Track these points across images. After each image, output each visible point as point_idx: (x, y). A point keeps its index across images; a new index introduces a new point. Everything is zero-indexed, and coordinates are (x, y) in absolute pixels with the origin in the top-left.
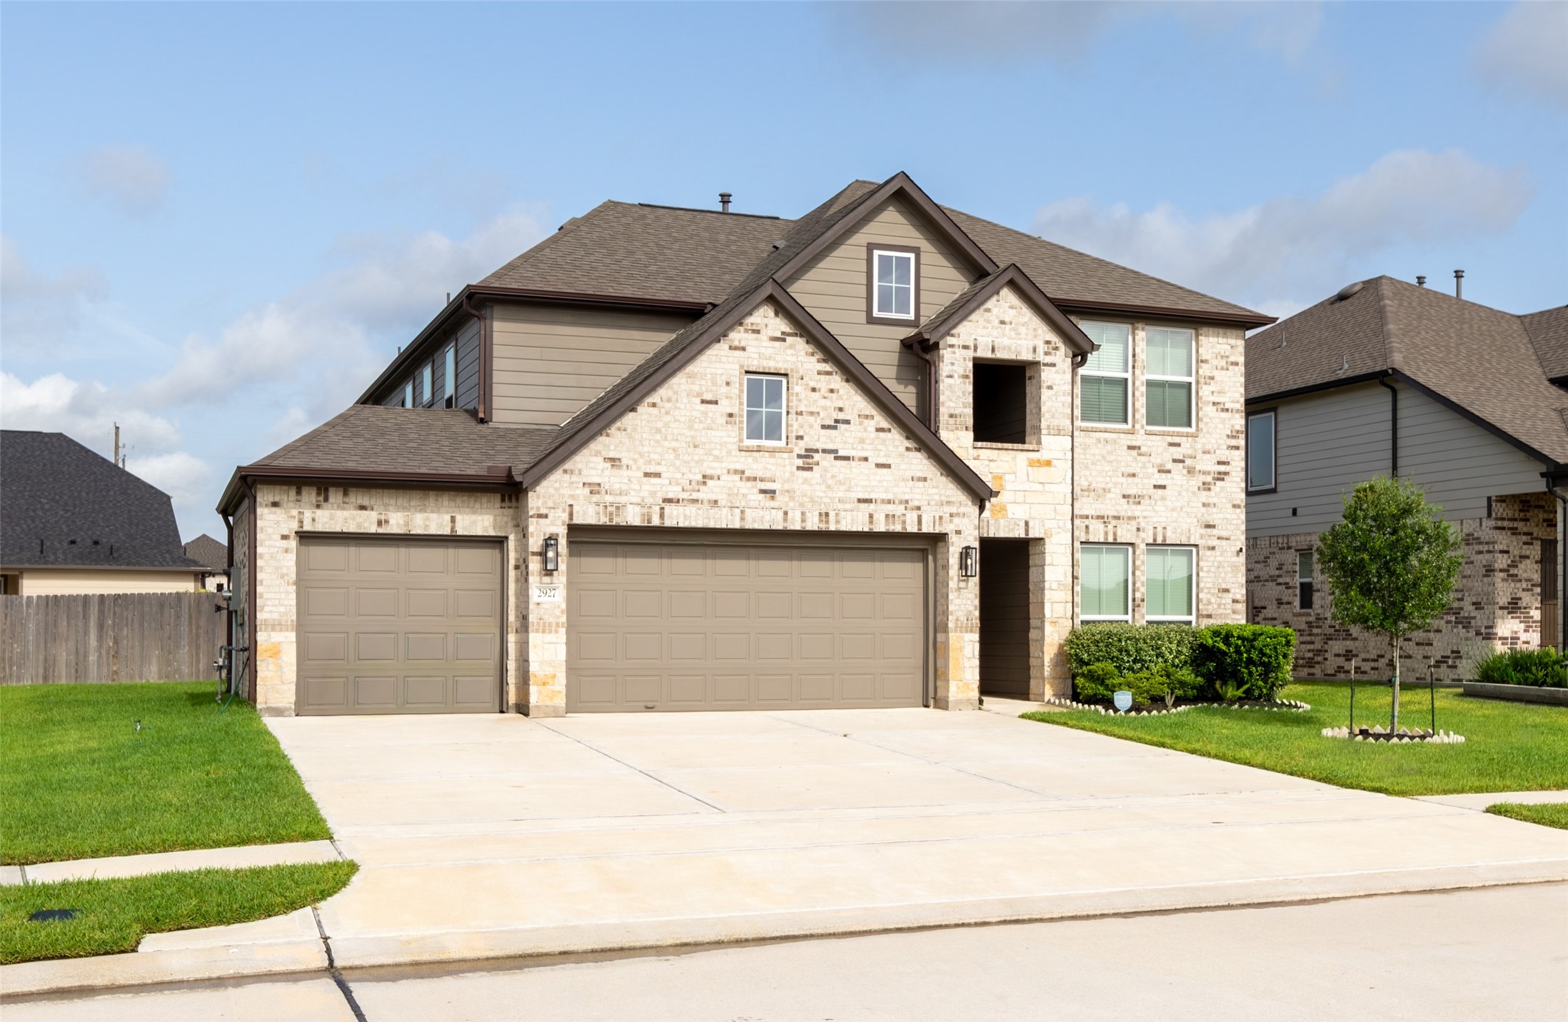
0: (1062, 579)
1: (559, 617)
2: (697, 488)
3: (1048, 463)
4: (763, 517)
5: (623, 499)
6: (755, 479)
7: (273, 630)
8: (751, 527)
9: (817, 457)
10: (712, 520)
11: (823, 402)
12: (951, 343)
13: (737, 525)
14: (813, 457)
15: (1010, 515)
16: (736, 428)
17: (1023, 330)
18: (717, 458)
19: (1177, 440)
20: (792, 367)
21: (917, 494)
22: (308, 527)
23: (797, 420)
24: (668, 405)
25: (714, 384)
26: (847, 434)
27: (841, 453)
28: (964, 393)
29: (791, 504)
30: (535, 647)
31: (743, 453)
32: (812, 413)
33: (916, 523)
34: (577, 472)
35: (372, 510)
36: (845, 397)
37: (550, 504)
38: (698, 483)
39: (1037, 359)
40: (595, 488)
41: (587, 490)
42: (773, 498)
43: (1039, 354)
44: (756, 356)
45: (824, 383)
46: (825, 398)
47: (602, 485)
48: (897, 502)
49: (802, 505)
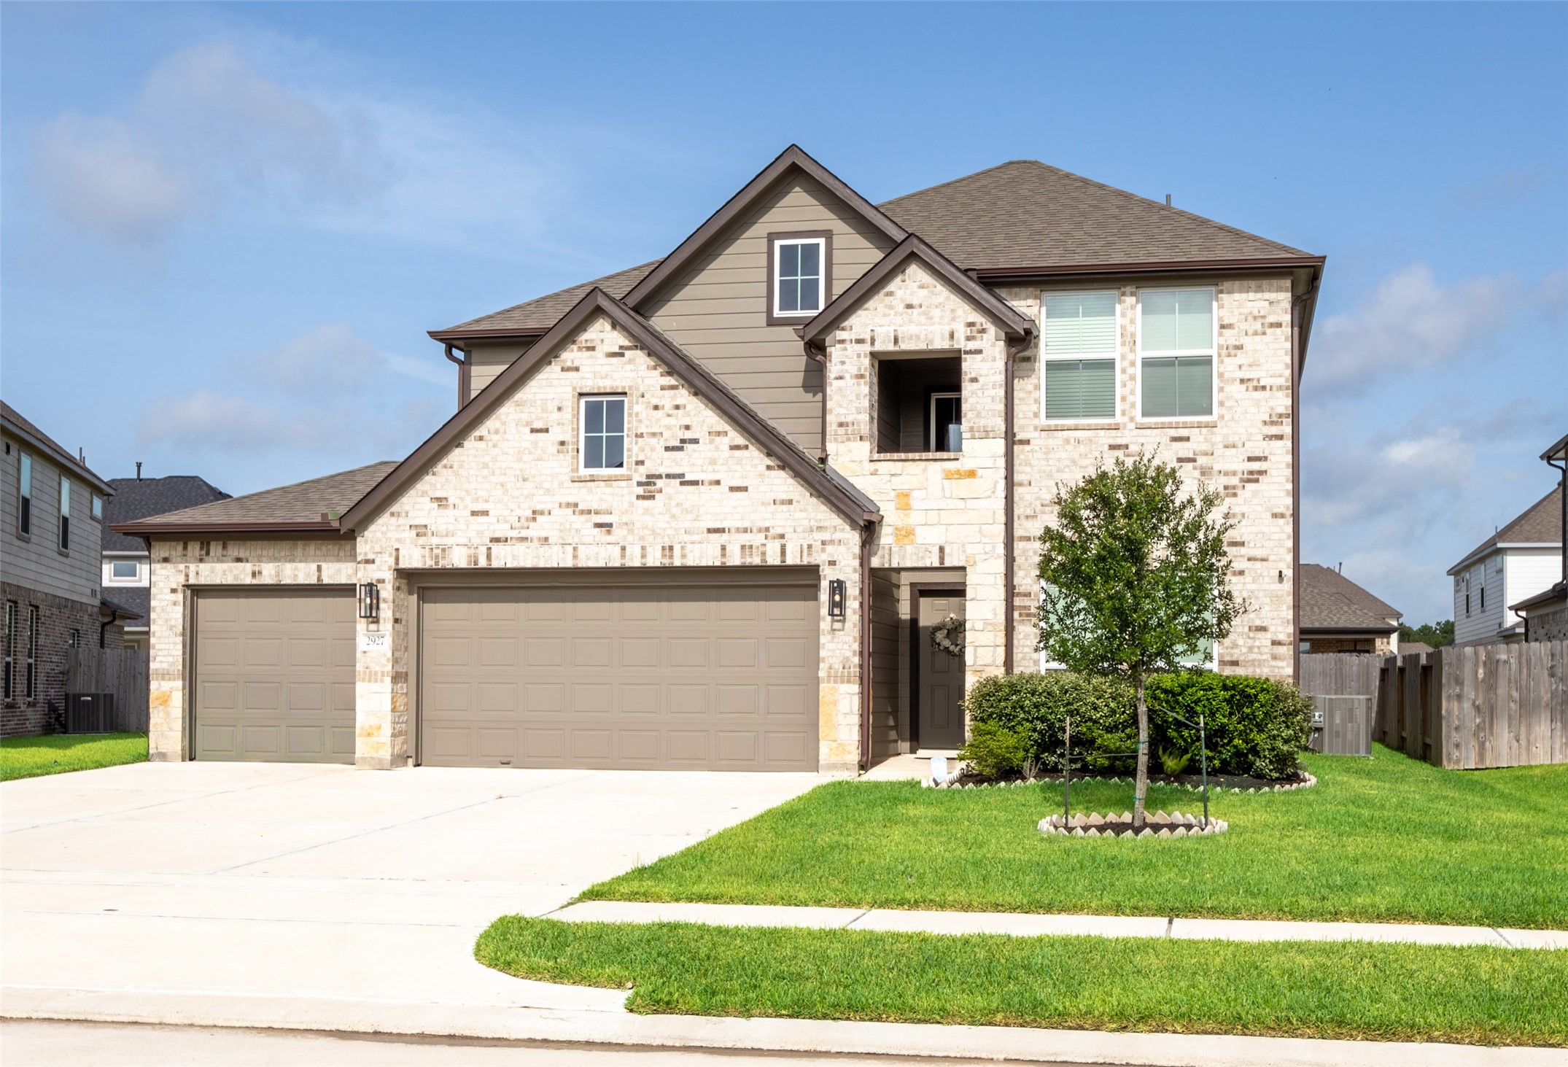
0: (990, 616)
1: (385, 665)
2: (526, 524)
3: (972, 474)
4: (597, 554)
5: (449, 541)
6: (589, 512)
7: (163, 679)
8: (584, 566)
9: (660, 483)
10: (542, 559)
11: (667, 421)
12: (841, 338)
13: (569, 563)
14: (655, 484)
15: (919, 541)
16: (569, 457)
17: (936, 313)
18: (548, 491)
19: (1184, 433)
20: (631, 384)
21: (780, 520)
22: (192, 581)
23: (636, 443)
24: (495, 438)
25: (544, 410)
26: (695, 455)
27: (688, 478)
28: (858, 396)
29: (630, 538)
30: (362, 696)
31: (576, 484)
32: (654, 434)
33: (779, 554)
34: (404, 514)
35: (247, 561)
36: (693, 413)
37: (377, 549)
38: (527, 519)
39: (956, 346)
40: (421, 530)
41: (414, 532)
42: (609, 532)
43: (959, 340)
44: (590, 375)
45: (668, 399)
46: (669, 415)
47: (429, 527)
48: (755, 530)
49: (642, 538)
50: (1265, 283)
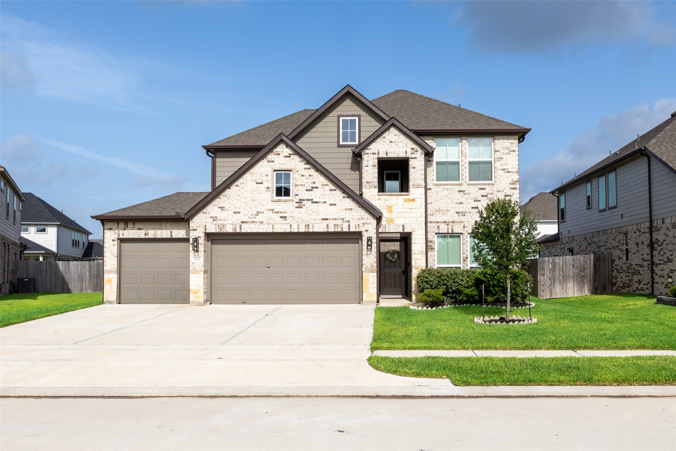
0: (421, 249)
1: (201, 268)
2: (254, 217)
3: (414, 200)
4: (281, 227)
5: (225, 222)
6: (278, 212)
7: (109, 273)
8: (276, 231)
9: (304, 202)
10: (261, 229)
11: (307, 180)
12: (367, 152)
13: (270, 230)
14: (302, 203)
15: (395, 223)
16: (270, 193)
17: (401, 144)
18: (263, 205)
19: (483, 187)
20: (293, 167)
21: (348, 216)
22: (121, 237)
23: (295, 188)
24: (243, 185)
25: (261, 176)
26: (317, 193)
27: (314, 200)
28: (373, 173)
29: (293, 222)
30: (192, 279)
31: (273, 202)
32: (302, 185)
33: (348, 228)
34: (208, 213)
35: (143, 230)
36: (316, 178)
37: (198, 225)
38: (255, 215)
39: (408, 156)
40: (214, 219)
41: (212, 219)
42: (285, 220)
43: (408, 154)
44: (278, 164)
45: (307, 173)
46: (307, 178)
47: (218, 217)
48: (339, 219)
49: (298, 222)
50: (510, 137)
